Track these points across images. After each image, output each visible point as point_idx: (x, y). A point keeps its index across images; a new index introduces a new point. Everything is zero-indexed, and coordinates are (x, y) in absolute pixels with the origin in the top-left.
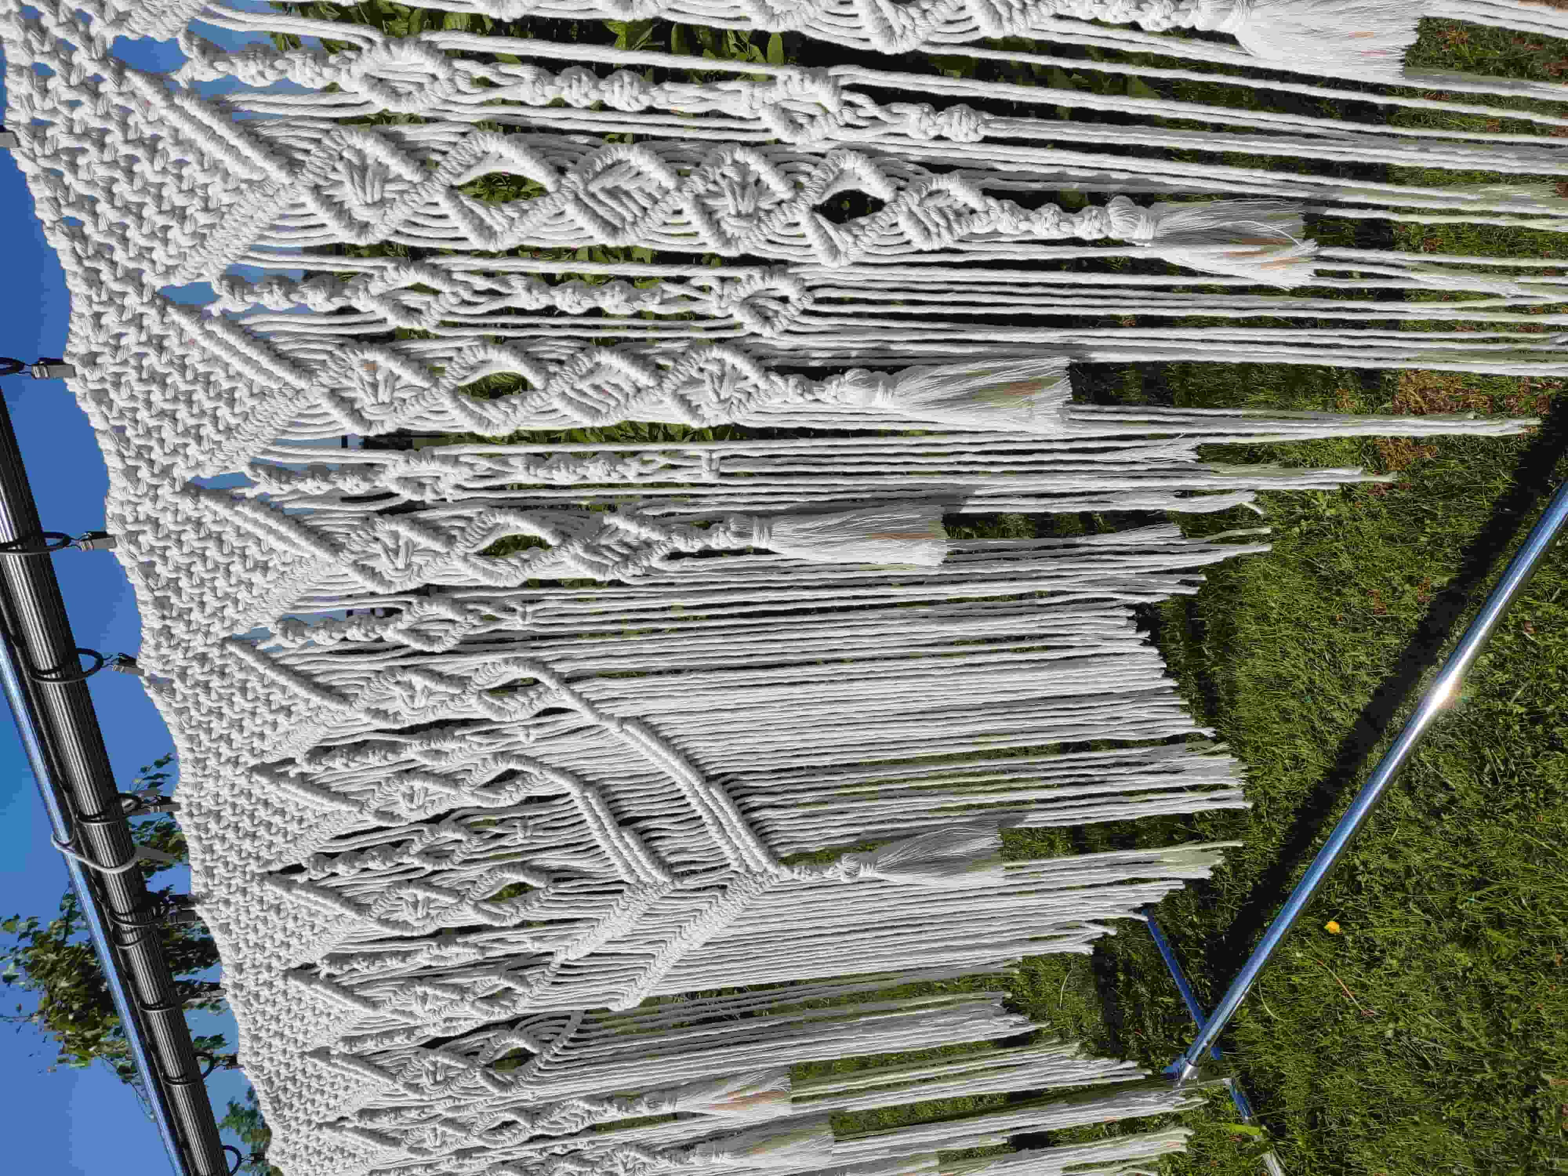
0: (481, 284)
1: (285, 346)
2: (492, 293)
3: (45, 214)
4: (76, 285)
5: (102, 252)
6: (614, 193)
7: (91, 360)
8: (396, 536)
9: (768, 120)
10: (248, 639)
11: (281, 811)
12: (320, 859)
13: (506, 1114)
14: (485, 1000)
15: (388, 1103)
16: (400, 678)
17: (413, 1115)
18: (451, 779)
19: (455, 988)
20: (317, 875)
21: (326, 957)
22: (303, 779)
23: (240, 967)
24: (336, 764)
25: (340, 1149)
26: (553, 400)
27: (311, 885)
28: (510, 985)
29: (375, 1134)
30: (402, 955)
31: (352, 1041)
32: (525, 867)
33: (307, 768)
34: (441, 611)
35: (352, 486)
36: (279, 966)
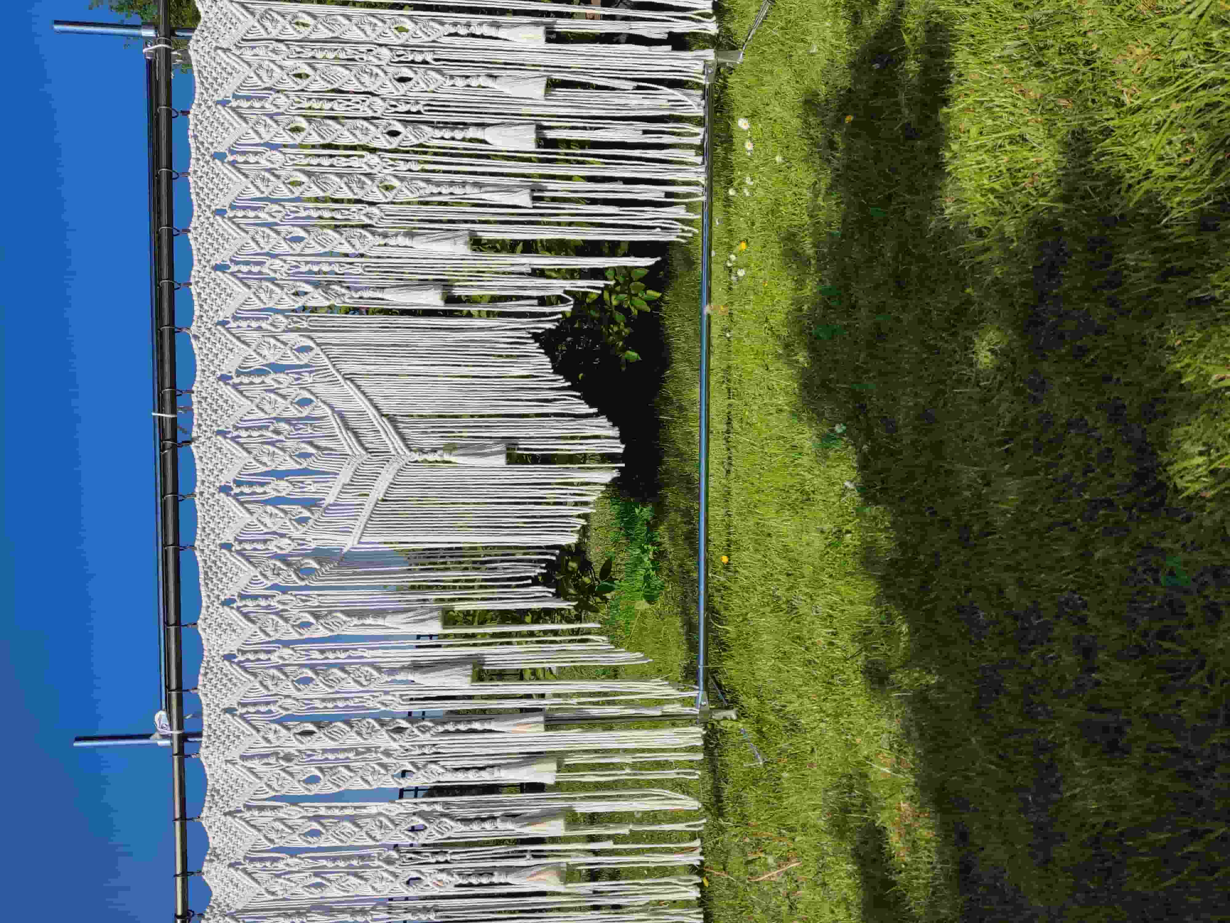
0: (293, 209)
1: (242, 226)
2: (295, 212)
3: (192, 191)
4: (195, 208)
6: (326, 183)
7: (195, 228)
8: (267, 287)
9: (365, 167)
10: (223, 323)
11: (226, 401)
12: (237, 428)
13: (307, 615)
14: (295, 520)
15: (252, 591)
16: (266, 339)
17: (263, 603)
18: (284, 397)
19: (283, 510)
20: (235, 433)
21: (235, 481)
22: (235, 386)
23: (203, 482)
24: (246, 380)
25: (230, 625)
26: (311, 242)
27: (233, 439)
28: (306, 514)
29: (246, 615)
30: (262, 484)
31: (241, 542)
32: (311, 444)
33: (236, 380)
34: (280, 318)
35: (256, 269)
36: (217, 484)
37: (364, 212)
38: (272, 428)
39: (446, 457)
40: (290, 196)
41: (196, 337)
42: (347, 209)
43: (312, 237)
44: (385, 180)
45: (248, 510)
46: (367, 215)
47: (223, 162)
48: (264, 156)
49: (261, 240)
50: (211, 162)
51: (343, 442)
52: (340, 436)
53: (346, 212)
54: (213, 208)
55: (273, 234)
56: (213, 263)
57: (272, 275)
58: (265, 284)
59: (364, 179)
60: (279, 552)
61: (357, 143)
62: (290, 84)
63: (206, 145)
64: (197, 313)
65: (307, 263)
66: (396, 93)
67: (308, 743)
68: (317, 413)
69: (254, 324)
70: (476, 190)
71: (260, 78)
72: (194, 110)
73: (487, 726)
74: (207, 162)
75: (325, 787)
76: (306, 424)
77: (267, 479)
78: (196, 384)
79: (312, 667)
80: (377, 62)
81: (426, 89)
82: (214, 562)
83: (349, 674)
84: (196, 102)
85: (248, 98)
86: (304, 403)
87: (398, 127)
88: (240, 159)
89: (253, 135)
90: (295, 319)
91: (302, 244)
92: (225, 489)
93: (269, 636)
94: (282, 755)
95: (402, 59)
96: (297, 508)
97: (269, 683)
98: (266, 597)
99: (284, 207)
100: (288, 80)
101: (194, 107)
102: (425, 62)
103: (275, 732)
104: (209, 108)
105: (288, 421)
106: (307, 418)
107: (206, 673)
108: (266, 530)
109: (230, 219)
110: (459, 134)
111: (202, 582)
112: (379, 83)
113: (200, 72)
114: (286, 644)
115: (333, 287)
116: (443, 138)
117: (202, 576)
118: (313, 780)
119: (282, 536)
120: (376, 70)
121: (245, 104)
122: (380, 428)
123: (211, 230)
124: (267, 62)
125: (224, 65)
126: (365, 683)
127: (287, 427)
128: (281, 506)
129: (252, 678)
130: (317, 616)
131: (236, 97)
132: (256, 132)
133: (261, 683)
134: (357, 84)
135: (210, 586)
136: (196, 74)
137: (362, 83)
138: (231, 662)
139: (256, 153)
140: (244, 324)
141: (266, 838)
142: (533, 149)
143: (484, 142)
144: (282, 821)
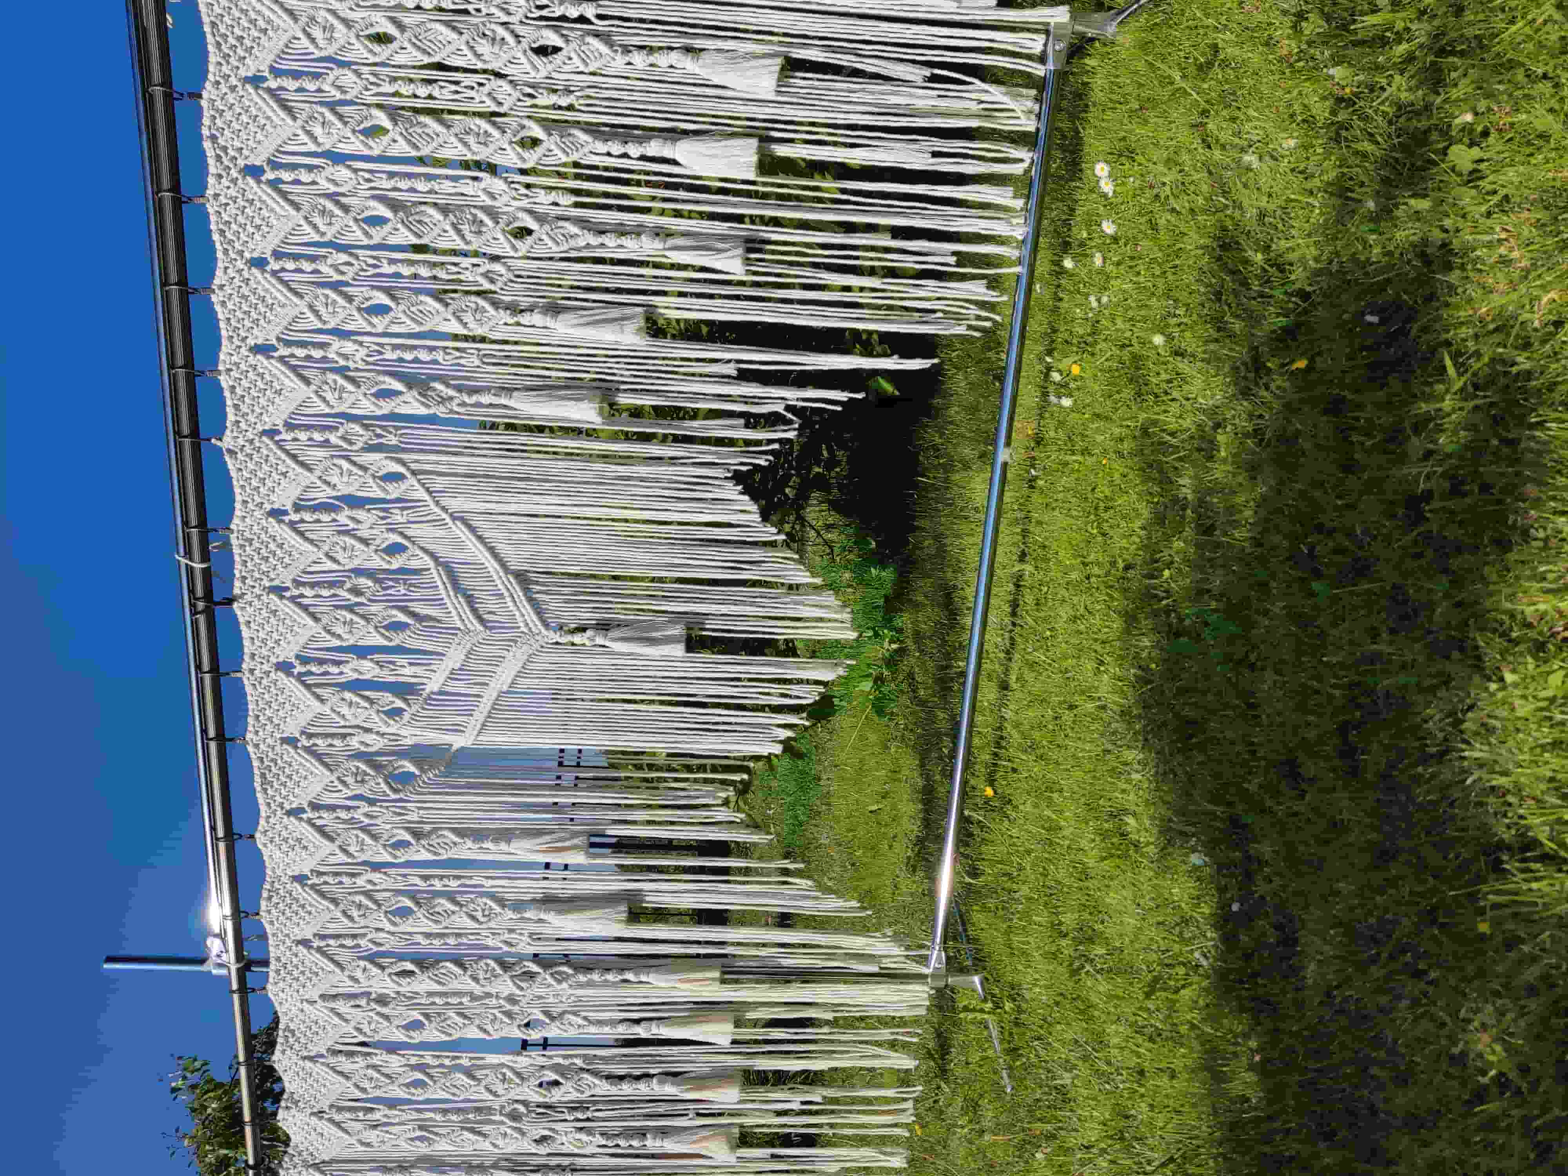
0: (371, 261)
1: (294, 286)
2: (375, 266)
3: (213, 227)
4: (220, 255)
5: (230, 242)
6: (419, 222)
7: (221, 287)
8: (335, 381)
9: (484, 197)
10: (271, 433)
11: (281, 546)
12: (298, 583)
13: (402, 832)
14: (384, 712)
15: (328, 799)
16: (336, 461)
17: (343, 815)
18: (365, 542)
19: (367, 699)
20: (296, 592)
21: (298, 657)
22: (292, 525)
23: (253, 656)
24: (307, 517)
25: (299, 840)
26: (401, 315)
27: (293, 599)
28: (399, 704)
29: (321, 830)
30: (338, 663)
31: (310, 736)
32: (404, 610)
33: (295, 517)
34: (357, 428)
35: (317, 354)
36: (273, 660)
37: (481, 270)
38: (348, 585)
39: (599, 640)
40: (366, 242)
41: (232, 453)
42: (455, 264)
43: (401, 307)
44: (516, 219)
45: (318, 697)
46: (486, 275)
47: (259, 182)
48: (324, 174)
49: (322, 310)
50: (240, 182)
51: (451, 609)
52: (446, 600)
53: (454, 269)
54: (247, 255)
55: (341, 301)
56: (251, 342)
57: (342, 362)
58: (331, 377)
59: (481, 215)
60: (363, 749)
61: (469, 157)
62: (360, 51)
63: (232, 153)
64: (231, 417)
65: (395, 347)
66: (533, 74)
67: (407, 986)
68: (414, 564)
69: (317, 436)
70: (658, 244)
71: (313, 40)
72: (208, 92)
73: (643, 978)
74: (234, 181)
75: (431, 1034)
76: (396, 581)
77: (343, 657)
78: (236, 521)
79: (413, 896)
80: (505, 18)
81: (582, 68)
82: (274, 761)
83: (461, 906)
84: (211, 77)
85: (296, 75)
86: (394, 550)
87: (537, 131)
88: (286, 176)
89: (304, 138)
90: (379, 431)
91: (388, 318)
92: (284, 667)
93: (353, 857)
94: (374, 996)
95: (544, 13)
96: (388, 697)
97: (355, 913)
98: (348, 808)
99: (357, 257)
100: (357, 45)
101: (208, 85)
102: (582, 19)
103: (365, 970)
104: (233, 88)
105: (370, 574)
106: (400, 571)
107: (270, 898)
108: (342, 723)
109: (274, 273)
110: (634, 150)
111: (257, 786)
112: (505, 57)
113: (213, 24)
114: (376, 867)
115: (432, 384)
116: (609, 154)
117: (257, 779)
118: (415, 1025)
119: (368, 730)
120: (501, 32)
121: (291, 84)
122: (504, 591)
123: (245, 291)
124: (323, 13)
125: (253, 15)
126: (482, 919)
127: (370, 583)
128: (365, 693)
129: (332, 907)
130: (418, 835)
131: (276, 72)
132: (309, 133)
133: (344, 912)
134: (470, 55)
135: (270, 792)
136: (207, 29)
137: (478, 56)
138: (303, 885)
139: (310, 168)
140: (303, 436)
141: (357, 1086)
142: (752, 177)
143: (675, 162)
144: (374, 1067)
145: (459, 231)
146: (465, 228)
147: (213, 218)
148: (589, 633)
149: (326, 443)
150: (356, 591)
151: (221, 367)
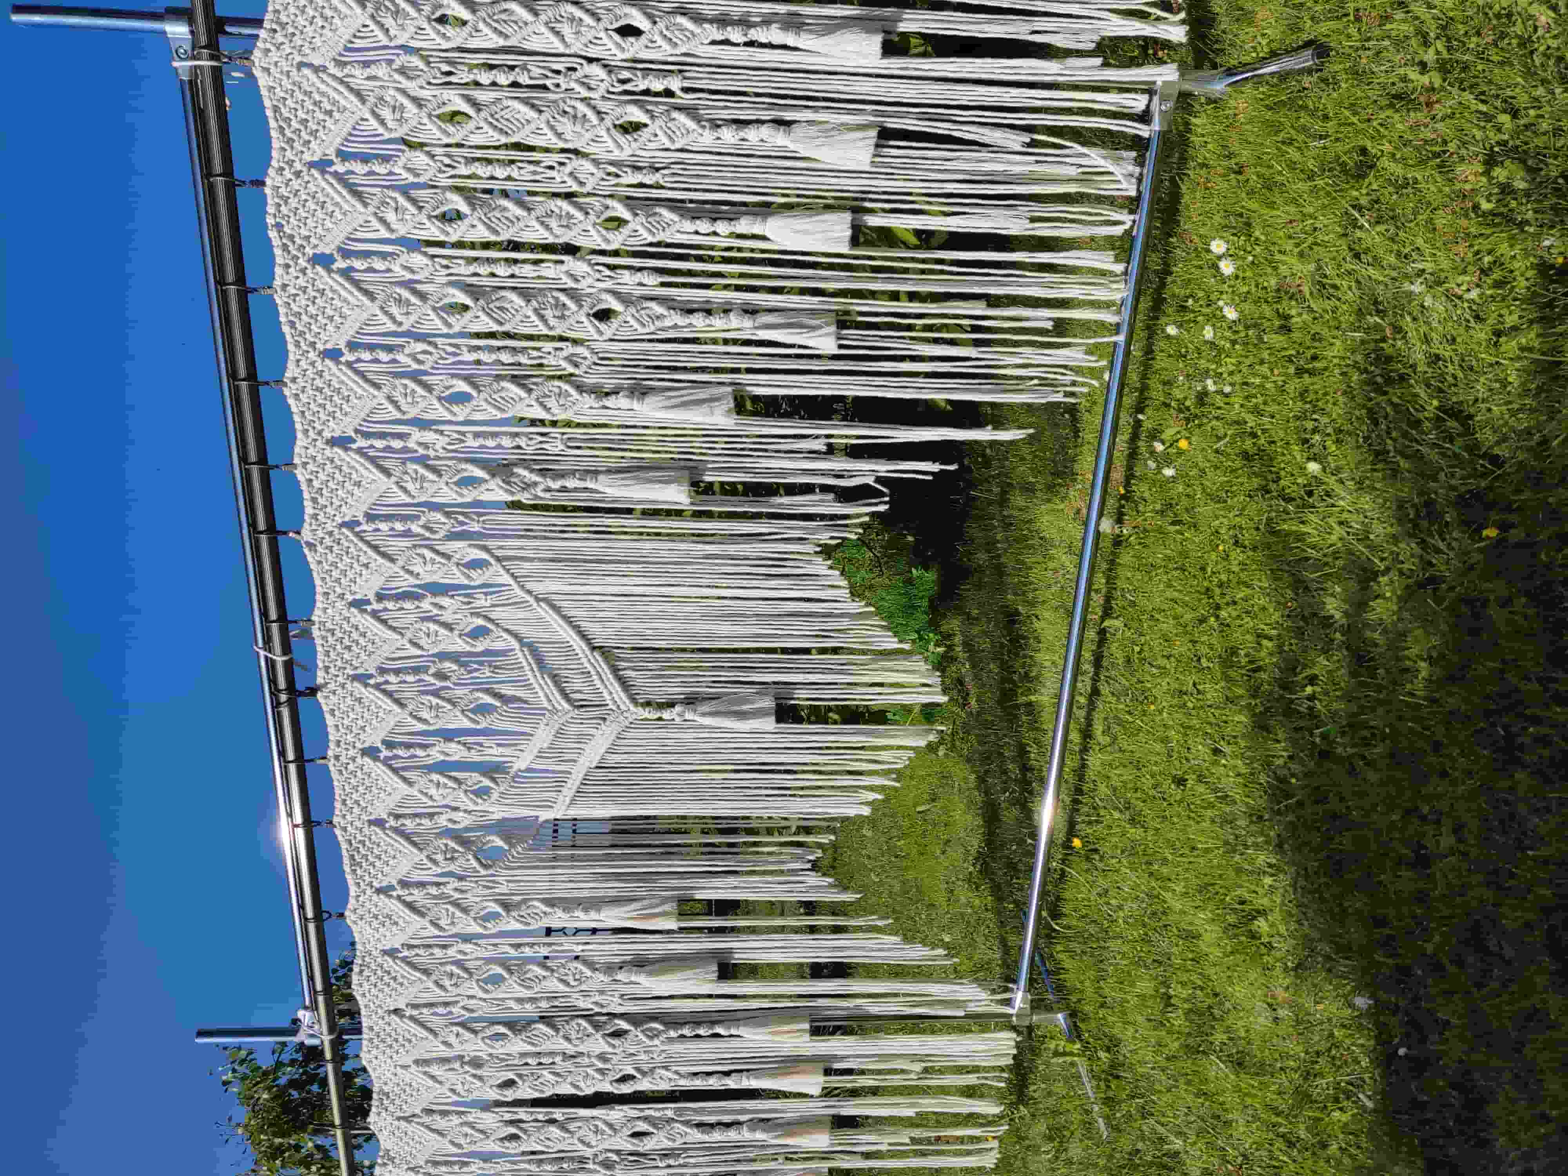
0: (450, 349)
1: (371, 376)
2: (455, 354)
3: (283, 319)
4: (291, 347)
5: (302, 333)
6: (500, 308)
7: (294, 380)
8: (416, 472)
9: (565, 279)
10: (351, 525)
11: (364, 635)
12: (382, 671)
13: (492, 904)
14: (473, 792)
15: (417, 876)
16: (419, 551)
17: (433, 891)
18: (449, 627)
19: (456, 780)
20: (380, 680)
21: (384, 742)
22: (375, 614)
23: (338, 743)
24: (390, 605)
25: (389, 917)
26: (483, 403)
27: (377, 686)
28: (487, 782)
29: (411, 906)
30: (424, 747)
31: (397, 817)
32: (491, 692)
33: (376, 606)
34: (439, 516)
35: (397, 444)
36: (359, 745)
37: (565, 353)
38: (432, 671)
39: (689, 716)
40: (445, 330)
41: (311, 546)
42: (538, 349)
43: (483, 395)
44: (600, 301)
45: (405, 779)
46: (569, 359)
47: (329, 271)
48: (398, 262)
49: (402, 401)
50: (309, 271)
51: (538, 689)
52: (532, 681)
53: (535, 354)
54: (320, 346)
55: (420, 391)
56: (327, 434)
57: (421, 451)
58: (411, 467)
59: (563, 298)
60: (450, 826)
61: (551, 240)
62: (432, 132)
63: (298, 241)
64: (309, 510)
65: (477, 435)
66: (617, 152)
67: (500, 1049)
68: (499, 645)
69: (399, 526)
70: (747, 322)
71: (382, 122)
72: (272, 179)
73: (733, 1032)
74: (303, 271)
75: (525, 1092)
76: (481, 663)
77: (431, 740)
78: (317, 612)
79: (503, 963)
80: (585, 93)
81: (668, 144)
82: (363, 843)
83: (553, 971)
84: (274, 163)
85: (365, 159)
86: (478, 633)
87: (621, 211)
88: (358, 264)
89: (376, 224)
90: (461, 518)
91: (469, 406)
92: (371, 752)
93: (444, 930)
94: (467, 1059)
95: (628, 87)
96: (476, 777)
97: (447, 983)
98: (438, 884)
99: (436, 346)
100: (430, 126)
101: (271, 172)
102: (669, 93)
103: (458, 1035)
104: (298, 174)
105: (454, 657)
106: (485, 653)
107: (361, 972)
108: (430, 803)
109: (349, 364)
110: (722, 227)
111: (347, 869)
112: (588, 136)
113: (276, 109)
114: (467, 938)
115: (515, 470)
116: (697, 233)
117: (346, 861)
118: (509, 1084)
119: (456, 809)
120: (582, 108)
121: (359, 168)
122: (590, 669)
123: (319, 383)
124: (392, 92)
125: (317, 97)
126: (573, 983)
127: (455, 667)
128: (453, 774)
129: (424, 978)
130: (507, 906)
131: (343, 156)
132: (383, 221)
133: (436, 983)
134: (550, 134)
135: (359, 872)
136: (269, 113)
137: (559, 135)
138: (394, 958)
139: (384, 256)
140: (384, 526)
141: (452, 1143)
142: (845, 249)
143: (764, 238)
144: (471, 1125)
145: (542, 318)
146: (549, 313)
147: (282, 310)
148: (678, 709)
149: (407, 534)
150: (441, 676)
151: (296, 460)
